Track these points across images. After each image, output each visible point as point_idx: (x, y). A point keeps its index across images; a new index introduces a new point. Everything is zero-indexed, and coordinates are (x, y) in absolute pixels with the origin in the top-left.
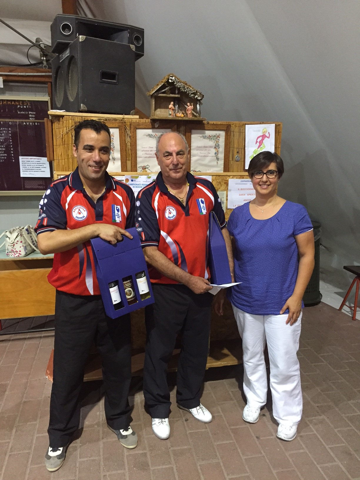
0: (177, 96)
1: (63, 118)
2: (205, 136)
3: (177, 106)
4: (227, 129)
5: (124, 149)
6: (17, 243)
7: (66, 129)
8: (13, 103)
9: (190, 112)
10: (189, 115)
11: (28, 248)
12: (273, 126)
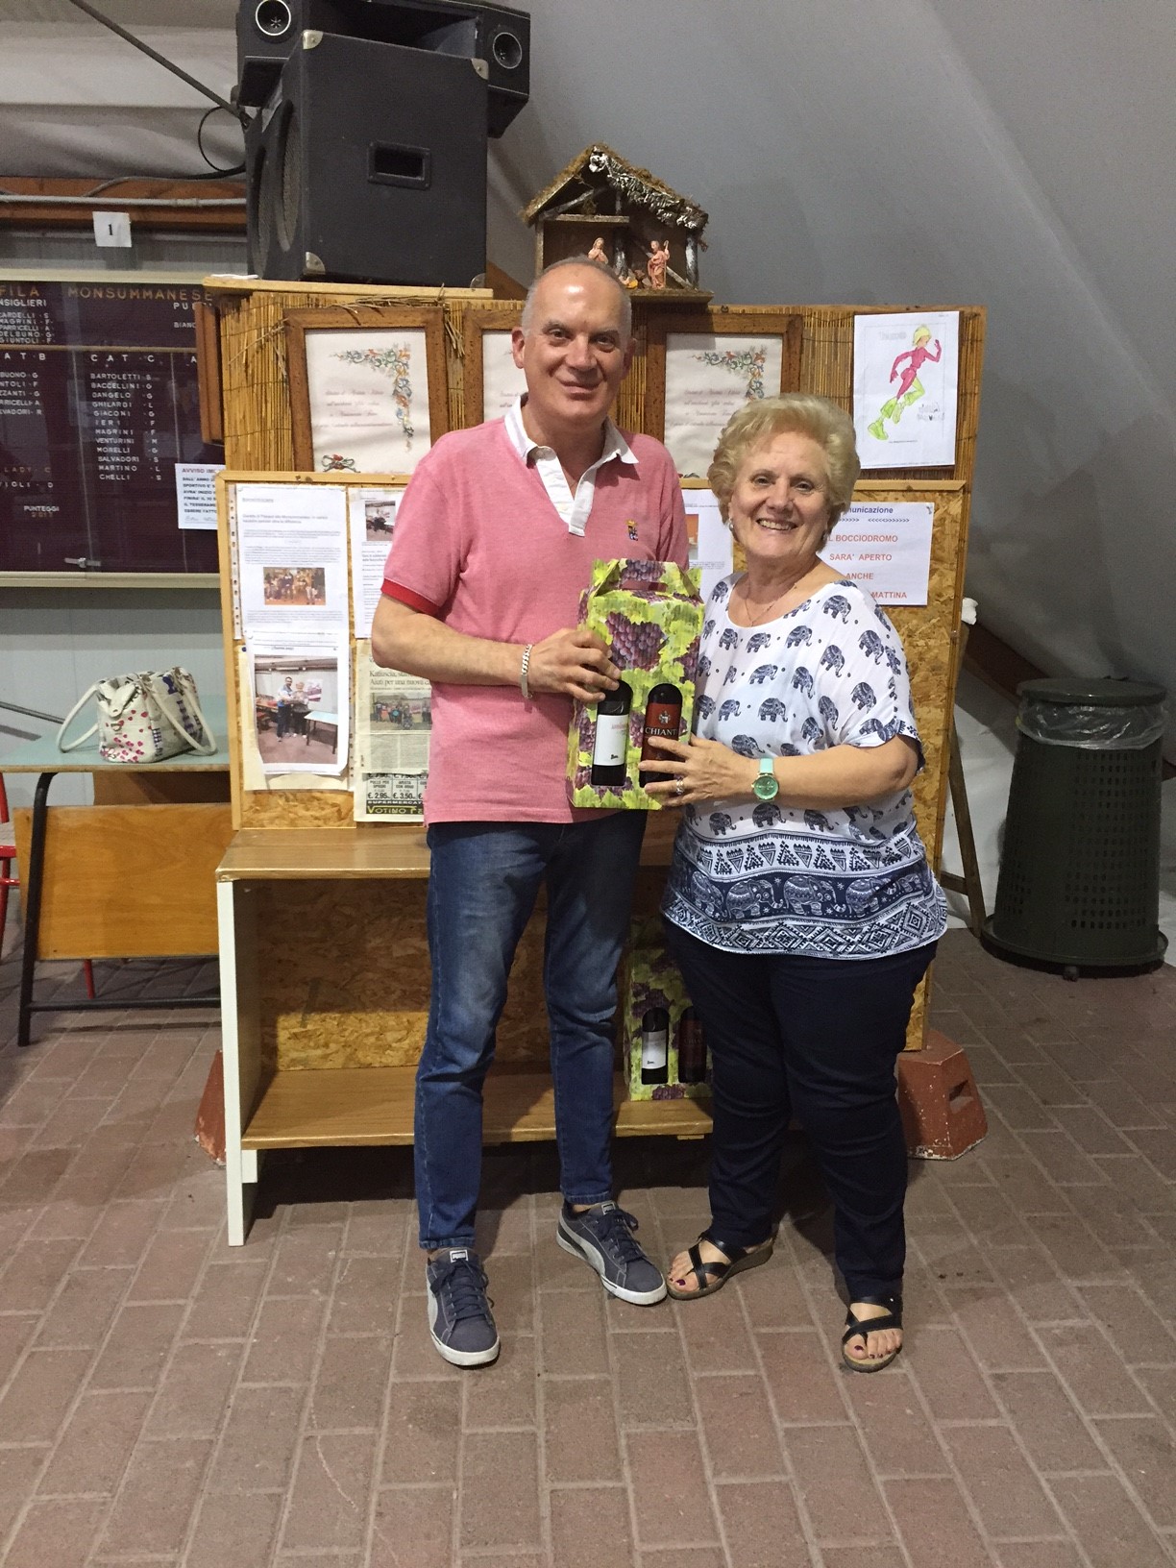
0: (618, 219)
1: (248, 301)
2: (714, 355)
3: (621, 258)
4: (791, 331)
5: (443, 400)
6: (130, 719)
7: (259, 335)
8: (160, 295)
9: (660, 271)
10: (656, 282)
11: (168, 736)
12: (953, 316)
